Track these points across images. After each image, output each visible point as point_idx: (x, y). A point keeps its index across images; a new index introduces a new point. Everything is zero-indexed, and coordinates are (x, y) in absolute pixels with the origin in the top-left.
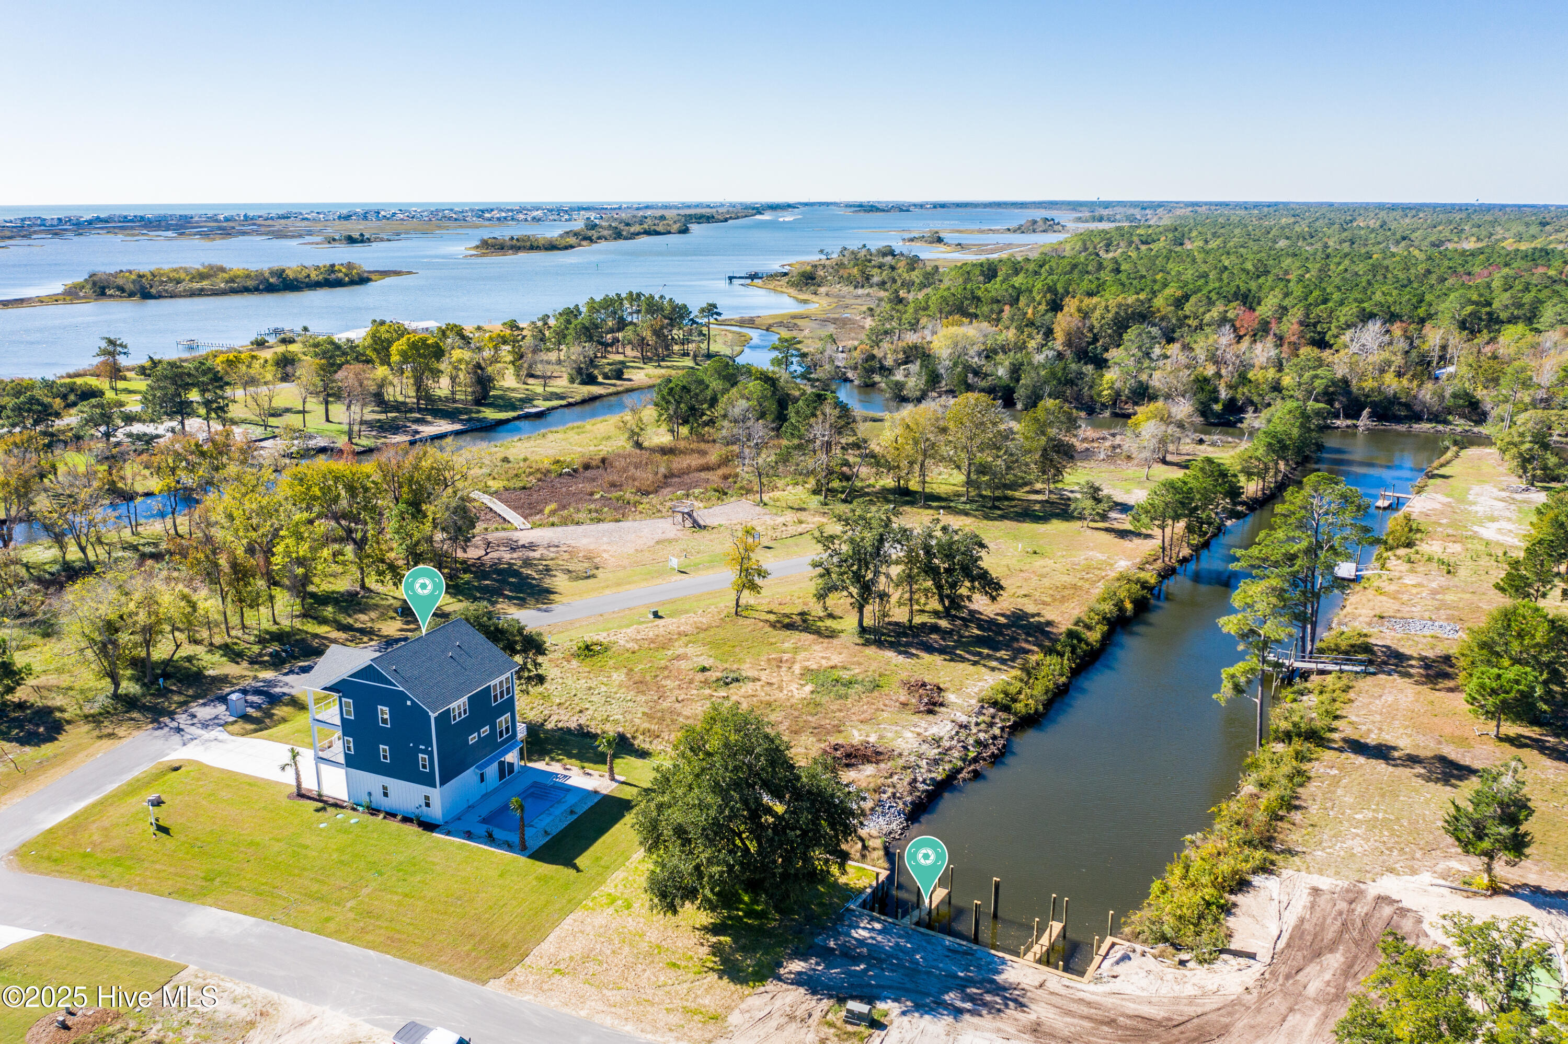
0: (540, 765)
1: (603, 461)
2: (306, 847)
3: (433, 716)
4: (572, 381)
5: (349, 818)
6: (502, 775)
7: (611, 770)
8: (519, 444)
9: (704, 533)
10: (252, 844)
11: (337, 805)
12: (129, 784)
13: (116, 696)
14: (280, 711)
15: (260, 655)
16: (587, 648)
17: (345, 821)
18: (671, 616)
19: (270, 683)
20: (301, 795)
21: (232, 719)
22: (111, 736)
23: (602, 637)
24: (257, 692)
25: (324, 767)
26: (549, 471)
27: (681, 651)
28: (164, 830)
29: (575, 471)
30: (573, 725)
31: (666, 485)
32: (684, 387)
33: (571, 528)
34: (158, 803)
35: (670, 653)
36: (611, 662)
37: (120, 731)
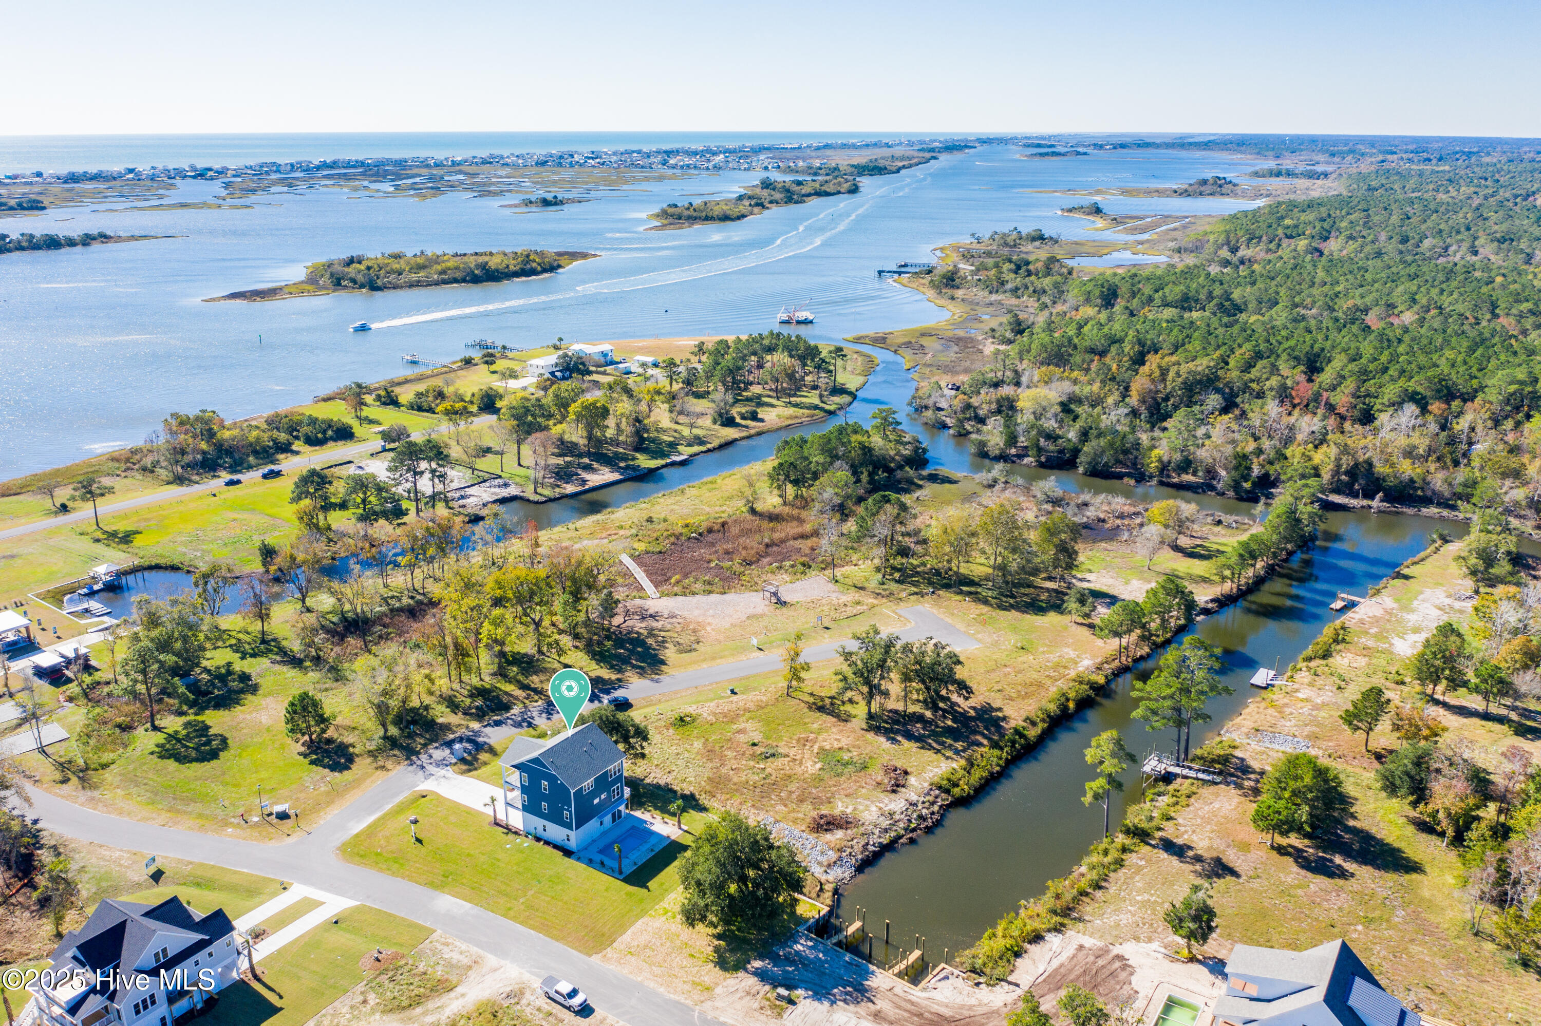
0: (638, 814)
1: (723, 525)
2: (499, 860)
3: (572, 792)
4: (715, 422)
5: (524, 842)
6: (614, 820)
7: (679, 822)
8: (662, 500)
9: (784, 609)
10: (469, 855)
11: (516, 833)
12: (398, 806)
13: (385, 738)
14: (484, 757)
15: (470, 708)
16: (682, 719)
17: (521, 844)
18: (743, 693)
19: (477, 733)
20: (497, 824)
21: (454, 761)
22: (383, 767)
23: (690, 709)
24: (469, 740)
25: (509, 809)
26: (681, 534)
27: (742, 726)
28: (419, 841)
29: (700, 534)
30: (662, 782)
31: (767, 554)
32: (792, 464)
33: (689, 598)
34: (415, 822)
35: (735, 727)
36: (696, 731)
37: (389, 764)
